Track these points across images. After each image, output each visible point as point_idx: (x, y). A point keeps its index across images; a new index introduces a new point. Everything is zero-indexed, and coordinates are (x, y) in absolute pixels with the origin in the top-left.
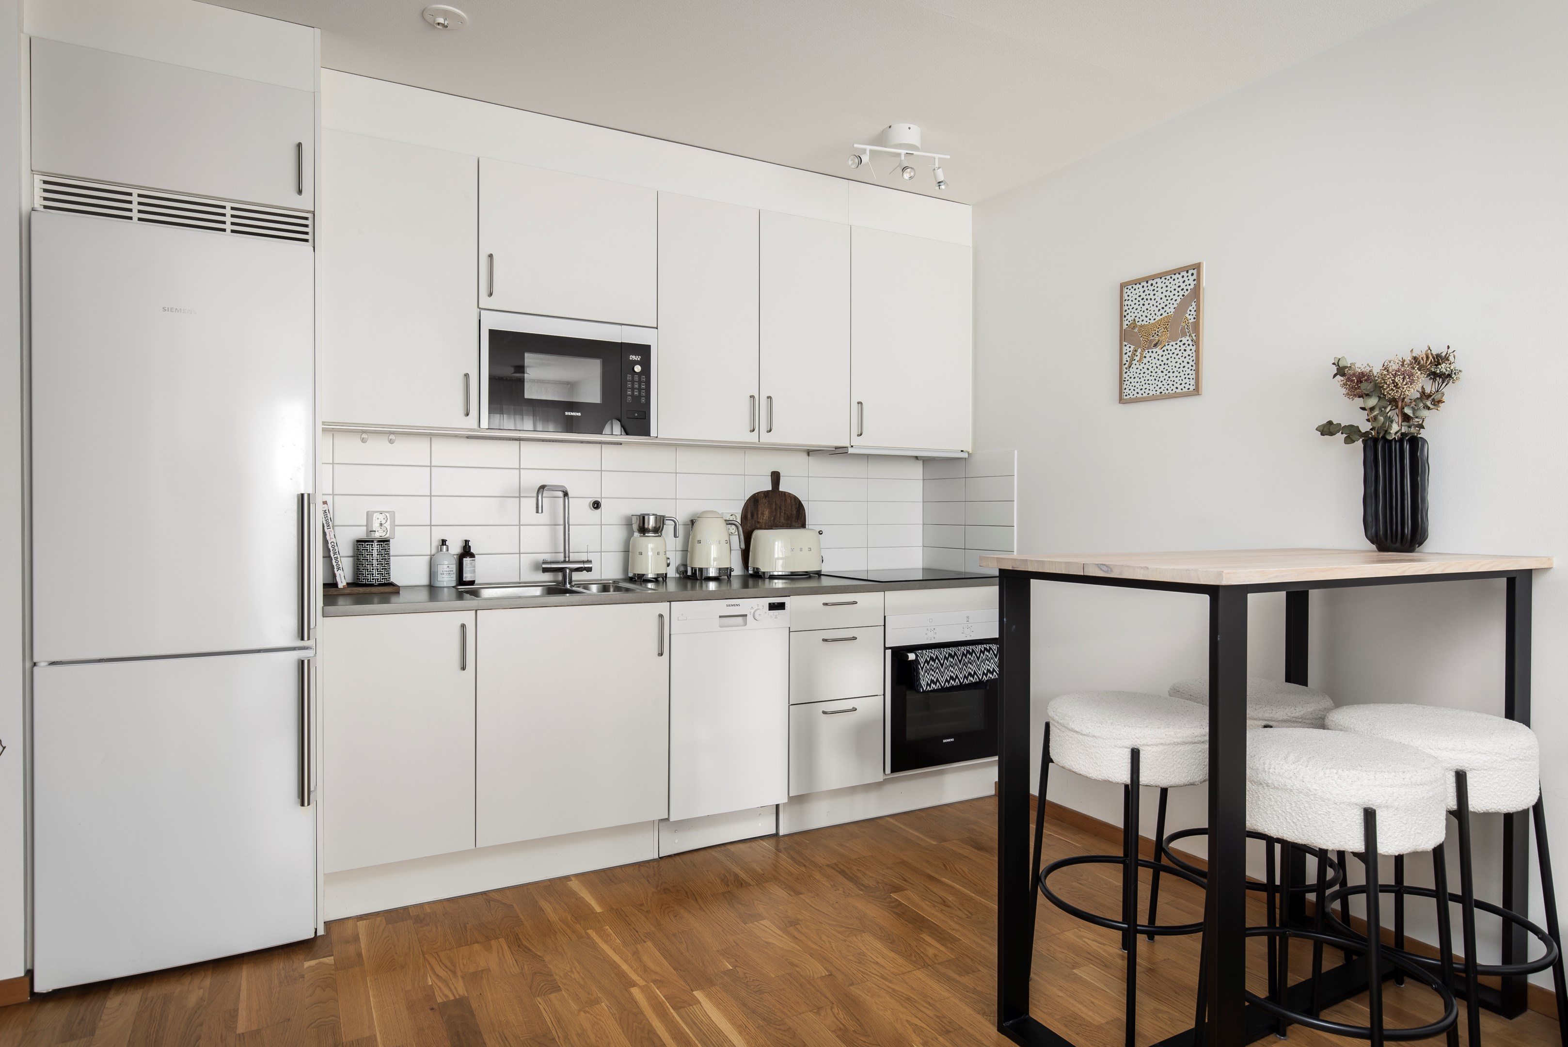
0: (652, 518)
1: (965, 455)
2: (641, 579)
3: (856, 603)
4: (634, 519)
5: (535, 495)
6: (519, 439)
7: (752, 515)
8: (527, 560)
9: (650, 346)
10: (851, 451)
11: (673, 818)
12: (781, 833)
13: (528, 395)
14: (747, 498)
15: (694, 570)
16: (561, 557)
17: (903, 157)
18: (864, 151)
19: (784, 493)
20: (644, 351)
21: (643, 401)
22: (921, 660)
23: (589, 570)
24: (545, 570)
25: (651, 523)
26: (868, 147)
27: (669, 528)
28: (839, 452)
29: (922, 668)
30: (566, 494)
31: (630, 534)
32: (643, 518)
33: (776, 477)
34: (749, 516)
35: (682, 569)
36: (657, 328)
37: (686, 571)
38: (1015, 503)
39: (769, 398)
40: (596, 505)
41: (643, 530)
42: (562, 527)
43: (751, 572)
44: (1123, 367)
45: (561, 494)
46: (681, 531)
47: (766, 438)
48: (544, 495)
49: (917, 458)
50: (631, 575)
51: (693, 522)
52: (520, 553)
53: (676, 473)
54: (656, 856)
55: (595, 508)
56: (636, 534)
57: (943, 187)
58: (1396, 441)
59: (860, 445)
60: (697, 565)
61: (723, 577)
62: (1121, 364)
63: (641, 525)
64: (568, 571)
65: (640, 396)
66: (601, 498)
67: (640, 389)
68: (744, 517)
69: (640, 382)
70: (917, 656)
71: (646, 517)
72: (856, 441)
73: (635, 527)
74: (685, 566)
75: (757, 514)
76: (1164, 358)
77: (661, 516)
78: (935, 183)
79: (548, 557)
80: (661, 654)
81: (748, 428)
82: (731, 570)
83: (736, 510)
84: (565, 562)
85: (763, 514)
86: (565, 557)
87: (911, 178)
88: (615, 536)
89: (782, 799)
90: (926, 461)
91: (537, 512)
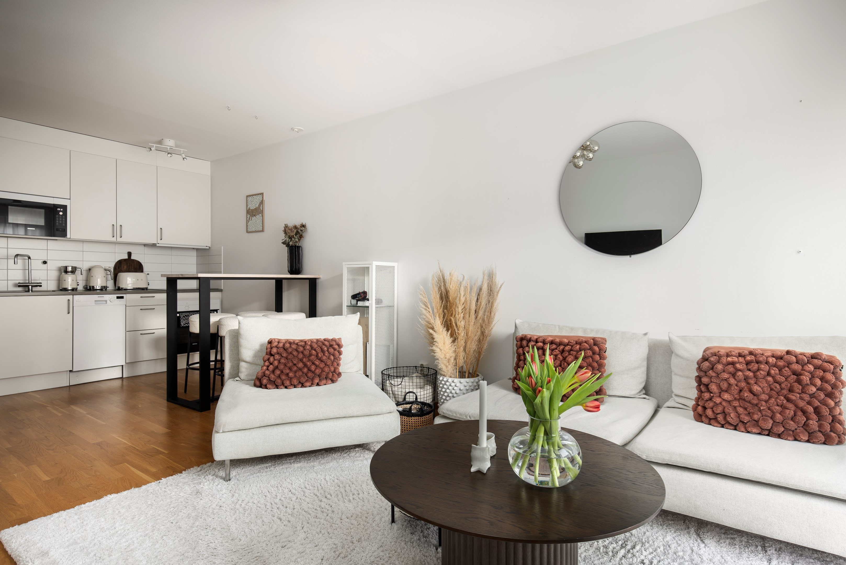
0: (70, 268)
1: (208, 248)
2: (66, 290)
3: (154, 297)
4: (62, 268)
5: (14, 258)
6: (8, 237)
7: (119, 268)
8: (11, 283)
9: (67, 206)
10: (158, 245)
11: (74, 371)
12: (124, 376)
13: (9, 222)
14: (116, 261)
15: (90, 287)
16: (27, 282)
17: (168, 149)
18: (153, 146)
19: (133, 260)
20: (64, 208)
21: (64, 225)
22: (182, 316)
23: (41, 286)
24: (19, 286)
25: (70, 269)
26: (155, 145)
27: (78, 272)
28: (154, 245)
29: (182, 319)
30: (29, 258)
31: (61, 273)
32: (66, 267)
33: (130, 254)
34: (117, 268)
35: (86, 287)
36: (70, 199)
37: (87, 288)
38: (222, 264)
39: (121, 226)
40: (45, 262)
41: (66, 272)
42: (28, 271)
43: (117, 288)
44: (247, 222)
45: (27, 258)
46: (84, 273)
47: (119, 240)
48: (18, 258)
49: (193, 248)
50: (61, 288)
51: (90, 269)
52: (8, 280)
53: (83, 251)
54: (68, 385)
55: (44, 264)
56: (63, 273)
57: (185, 160)
58: (294, 247)
59: (161, 243)
60: (92, 285)
61: (104, 289)
62: (247, 221)
63: (65, 270)
64: (30, 287)
65: (62, 223)
66: (47, 260)
67: (62, 221)
68: (115, 268)
69: (62, 218)
70: (180, 315)
71: (68, 267)
72: (159, 241)
73: (63, 271)
74: (87, 286)
75: (121, 267)
76: (256, 220)
77: (74, 267)
78: (182, 158)
79: (21, 282)
80: (69, 313)
81: (111, 235)
82: (107, 287)
83: (111, 265)
84: (29, 283)
85: (123, 267)
86: (29, 281)
87: (171, 157)
88: (54, 274)
89: (123, 363)
90: (197, 250)
91: (15, 264)
